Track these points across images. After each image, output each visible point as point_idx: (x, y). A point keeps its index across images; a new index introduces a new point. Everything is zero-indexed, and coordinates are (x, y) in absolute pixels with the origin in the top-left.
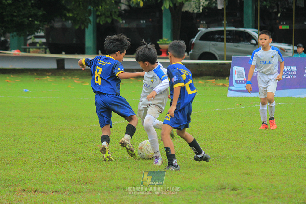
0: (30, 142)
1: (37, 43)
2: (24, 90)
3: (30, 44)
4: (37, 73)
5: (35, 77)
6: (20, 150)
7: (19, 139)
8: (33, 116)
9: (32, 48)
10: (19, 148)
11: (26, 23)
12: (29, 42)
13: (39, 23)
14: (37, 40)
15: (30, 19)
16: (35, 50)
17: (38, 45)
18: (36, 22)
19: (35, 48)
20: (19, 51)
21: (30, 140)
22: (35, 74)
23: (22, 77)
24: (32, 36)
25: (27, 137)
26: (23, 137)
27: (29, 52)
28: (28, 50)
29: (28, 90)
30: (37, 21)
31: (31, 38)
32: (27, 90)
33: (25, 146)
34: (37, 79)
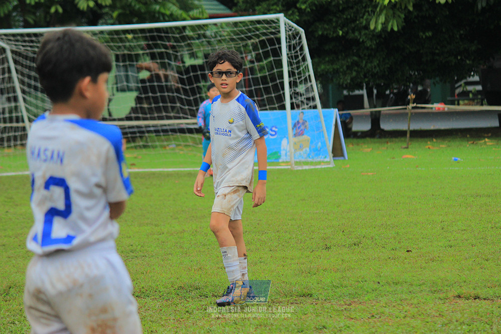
0: (464, 230)
1: (471, 92)
2: (453, 158)
3: (459, 95)
4: (470, 135)
5: (468, 141)
6: (451, 242)
7: (449, 227)
8: (467, 195)
9: (462, 100)
10: (450, 239)
11: (453, 64)
12: (457, 91)
13: (471, 62)
14: (470, 88)
15: (459, 58)
16: (466, 102)
17: (471, 95)
18: (468, 62)
19: (467, 100)
20: (443, 103)
21: (464, 228)
22: (468, 136)
23: (449, 141)
24: (462, 82)
25: (459, 223)
26: (454, 223)
27: (458, 104)
28: (456, 102)
29: (459, 159)
30: (469, 60)
31: (461, 86)
32: (456, 159)
33: (457, 235)
34: (470, 143)
